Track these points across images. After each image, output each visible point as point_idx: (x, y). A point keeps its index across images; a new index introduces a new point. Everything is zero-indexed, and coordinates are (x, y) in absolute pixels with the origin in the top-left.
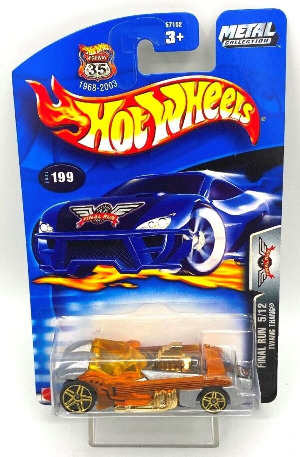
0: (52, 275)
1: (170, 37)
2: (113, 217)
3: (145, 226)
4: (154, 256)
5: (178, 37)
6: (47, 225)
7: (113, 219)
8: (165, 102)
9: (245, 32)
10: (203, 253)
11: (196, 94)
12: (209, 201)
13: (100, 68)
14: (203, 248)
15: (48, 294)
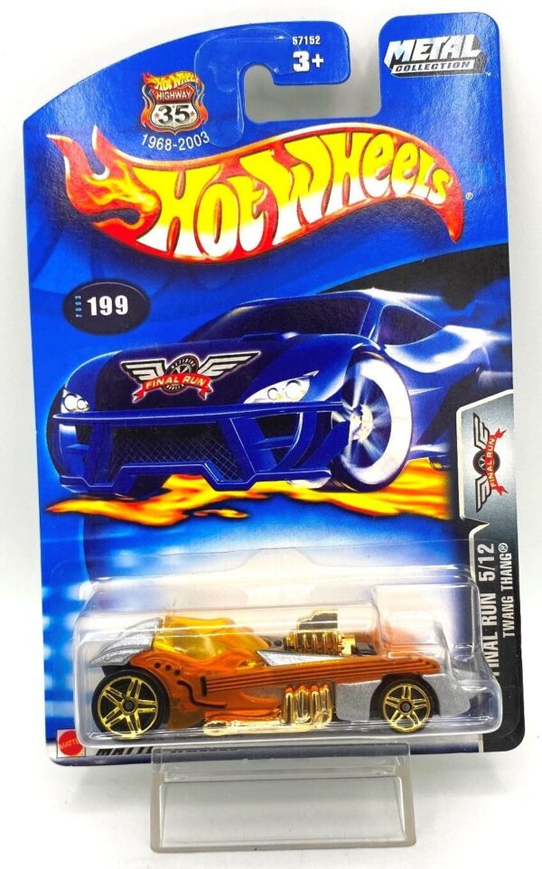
0: (84, 496)
1: (301, 60)
2: (201, 380)
3: (261, 396)
4: (278, 454)
5: (314, 61)
6: (75, 396)
7: (202, 384)
8: (294, 169)
9: (429, 51)
10: (370, 447)
11: (348, 153)
12: (378, 348)
13: (178, 112)
14: (370, 438)
15: (76, 534)
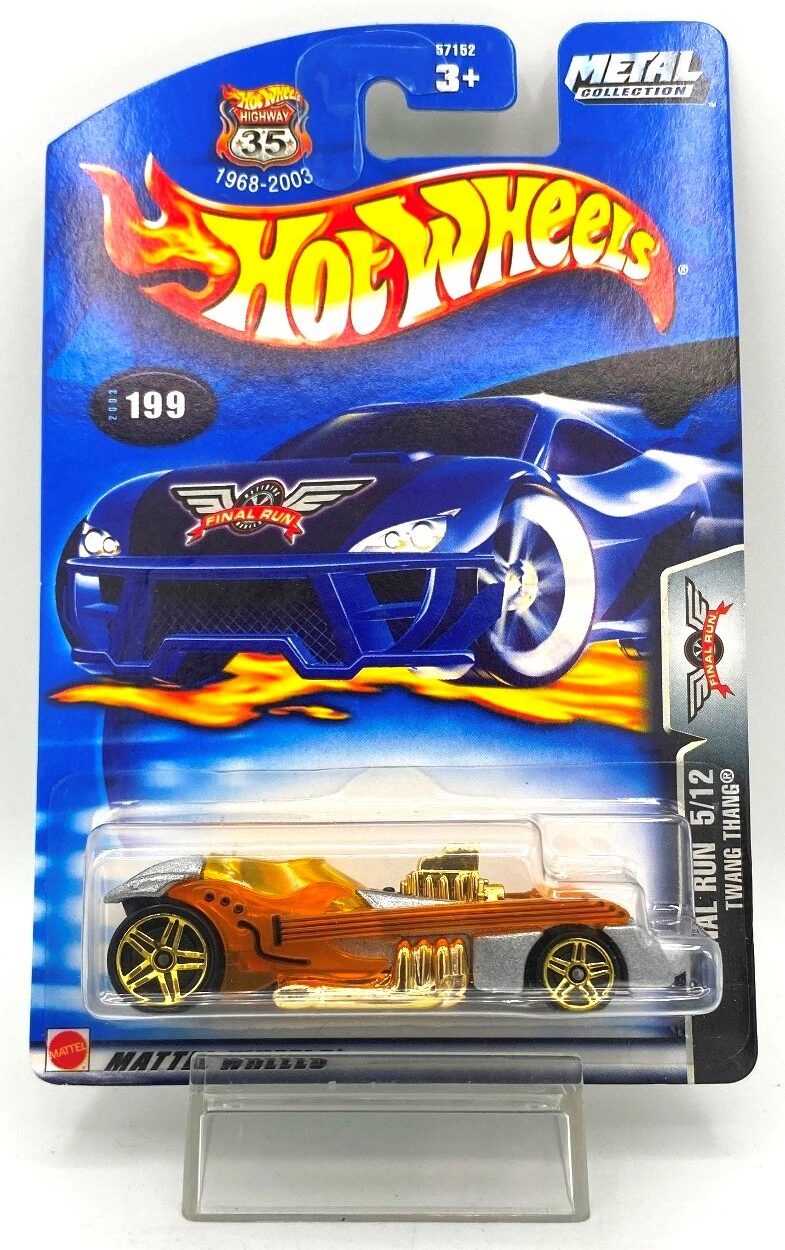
0: (106, 680)
1: (447, 76)
2: (288, 516)
3: (376, 543)
4: (398, 629)
5: (465, 78)
6: (101, 534)
7: (288, 522)
8: (432, 224)
9: (629, 70)
10: (533, 622)
11: (511, 205)
12: (548, 479)
13: (270, 140)
14: (533, 608)
15: (91, 735)
